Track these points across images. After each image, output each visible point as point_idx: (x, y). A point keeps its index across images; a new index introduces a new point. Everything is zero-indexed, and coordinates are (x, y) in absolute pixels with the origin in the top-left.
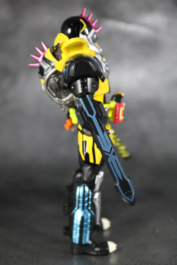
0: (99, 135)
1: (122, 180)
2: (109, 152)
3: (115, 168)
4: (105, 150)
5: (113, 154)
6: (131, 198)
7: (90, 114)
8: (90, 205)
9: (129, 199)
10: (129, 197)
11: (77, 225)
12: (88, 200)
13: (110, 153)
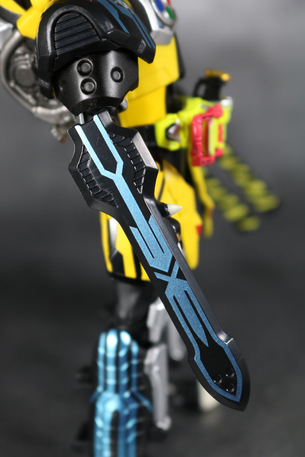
0: (136, 227)
1: (207, 345)
2: (167, 271)
3: (187, 315)
4: (155, 267)
5: (178, 277)
6: (234, 394)
7: (106, 168)
8: (134, 382)
9: (229, 396)
10: (230, 389)
11: (102, 430)
12: (129, 370)
13: (169, 274)
